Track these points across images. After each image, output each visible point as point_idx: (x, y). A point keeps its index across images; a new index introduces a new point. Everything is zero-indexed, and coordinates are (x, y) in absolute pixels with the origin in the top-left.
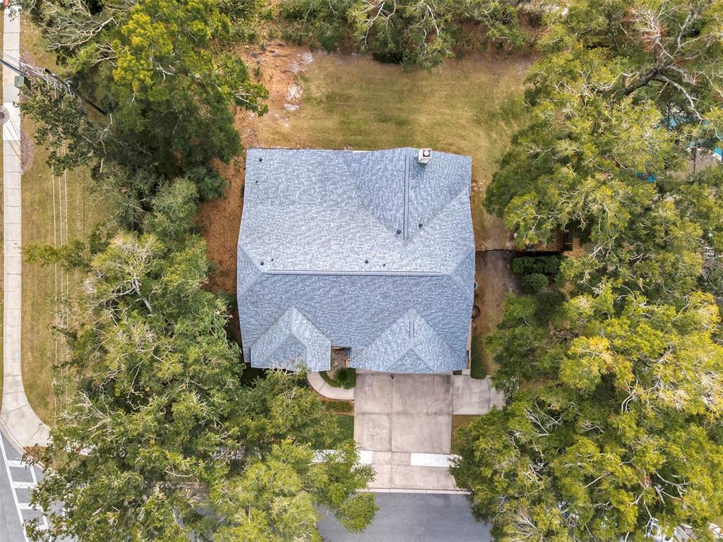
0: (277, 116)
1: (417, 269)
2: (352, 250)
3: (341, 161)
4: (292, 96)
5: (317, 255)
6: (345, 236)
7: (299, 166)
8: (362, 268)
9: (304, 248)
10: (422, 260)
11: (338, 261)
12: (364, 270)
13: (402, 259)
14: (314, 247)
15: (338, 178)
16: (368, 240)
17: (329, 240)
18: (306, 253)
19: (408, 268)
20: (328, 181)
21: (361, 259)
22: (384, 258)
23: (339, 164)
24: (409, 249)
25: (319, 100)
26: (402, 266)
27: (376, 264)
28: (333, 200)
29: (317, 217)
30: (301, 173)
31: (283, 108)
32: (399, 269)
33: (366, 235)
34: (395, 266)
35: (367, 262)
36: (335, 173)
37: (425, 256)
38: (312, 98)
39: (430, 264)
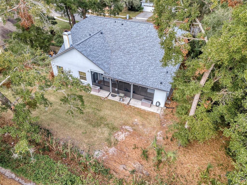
0: (141, 127)
1: (102, 19)
2: (127, 31)
3: (112, 72)
4: (124, 134)
5: (144, 31)
6: (128, 38)
7: (138, 75)
8: (126, 23)
9: (150, 35)
10: (98, 22)
11: (136, 27)
12: (125, 21)
13: (107, 24)
14: (145, 34)
15: (118, 65)
16: (117, 35)
17: (136, 37)
18: (150, 32)
19: (106, 20)
20: (124, 65)
21: (124, 26)
22: (114, 25)
23: (114, 71)
24: (101, 28)
25: (106, 126)
26: (108, 21)
27: (119, 23)
28: (126, 57)
29: (138, 50)
30: (138, 71)
31: (134, 130)
32: (110, 20)
33: (118, 37)
34: (111, 21)
35: (122, 24)
36: (118, 67)
37: (96, 24)
38: (110, 129)
39: (96, 20)
